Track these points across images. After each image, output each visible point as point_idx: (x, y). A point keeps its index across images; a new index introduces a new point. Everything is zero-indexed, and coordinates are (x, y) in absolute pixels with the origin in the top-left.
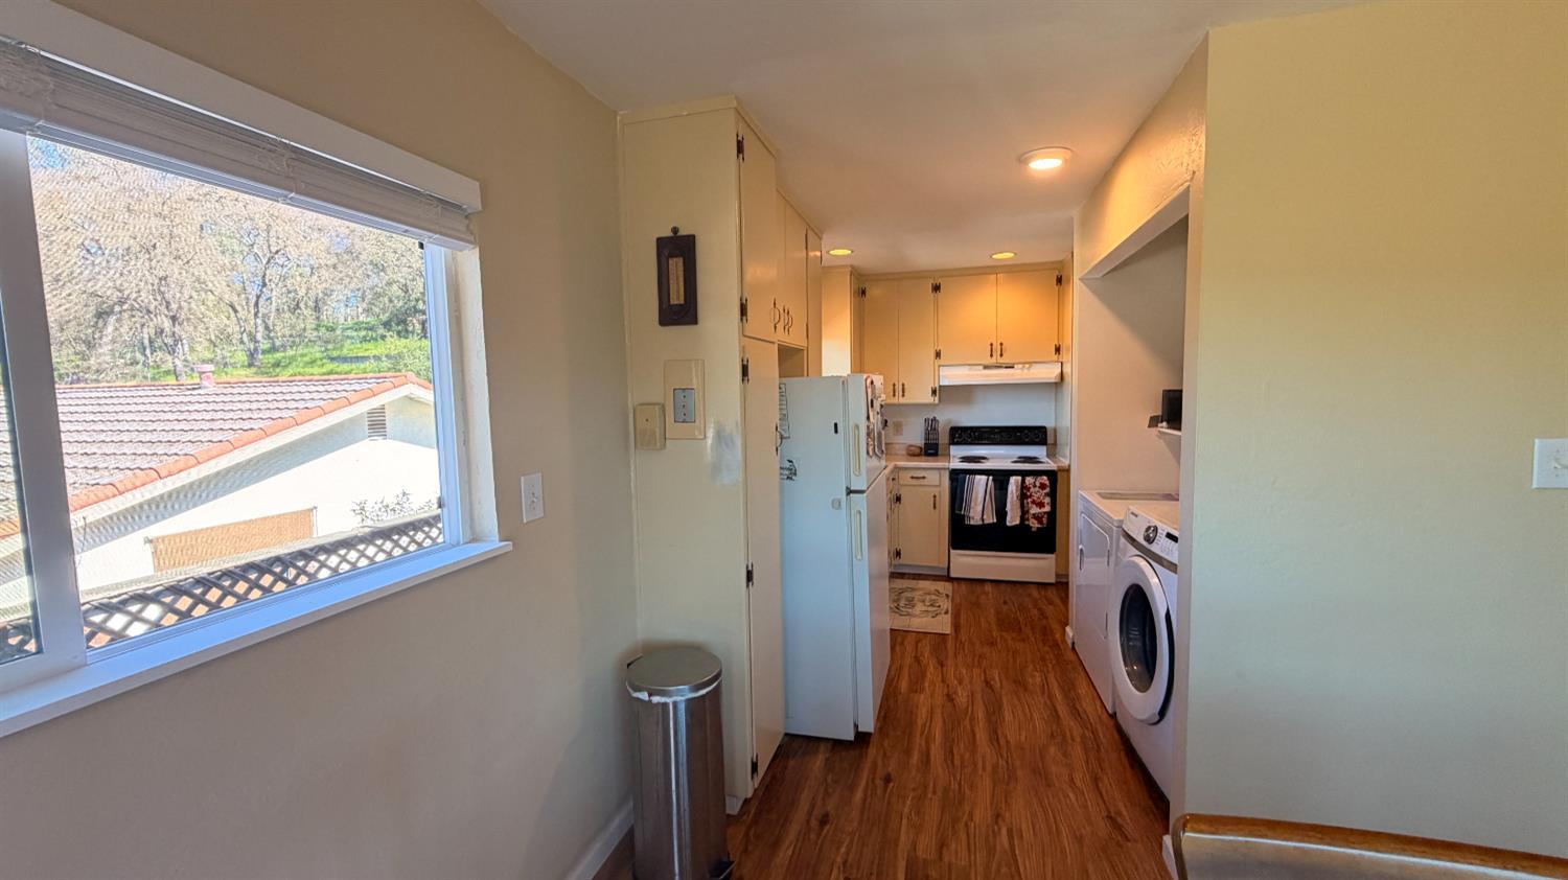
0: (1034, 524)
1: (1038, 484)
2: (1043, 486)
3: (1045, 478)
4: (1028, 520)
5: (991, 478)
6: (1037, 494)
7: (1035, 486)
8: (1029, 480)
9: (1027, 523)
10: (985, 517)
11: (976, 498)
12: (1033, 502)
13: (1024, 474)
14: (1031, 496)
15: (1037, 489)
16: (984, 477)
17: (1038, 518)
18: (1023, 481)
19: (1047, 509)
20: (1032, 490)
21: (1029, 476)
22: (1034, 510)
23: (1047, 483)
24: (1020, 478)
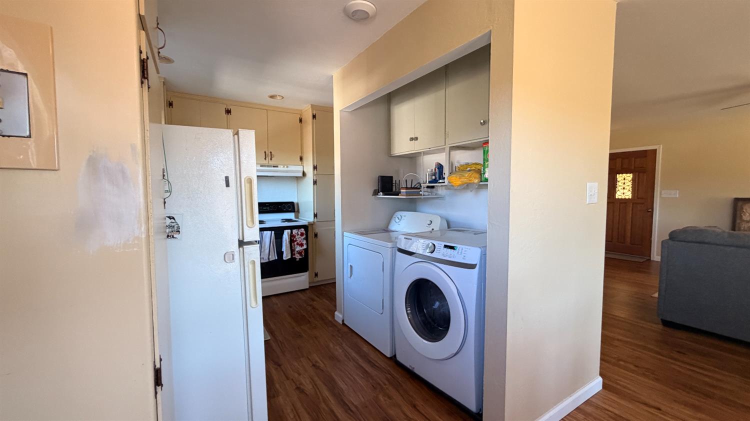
0: (298, 257)
1: (299, 233)
2: (302, 234)
3: (303, 229)
4: (294, 255)
5: (273, 232)
6: (300, 239)
7: (298, 235)
8: (295, 231)
9: (294, 256)
10: (270, 257)
11: (265, 246)
12: (298, 244)
13: (291, 228)
14: (296, 241)
15: (299, 236)
16: (269, 232)
17: (300, 253)
18: (292, 232)
19: (305, 247)
20: (296, 237)
21: (294, 229)
22: (298, 248)
23: (304, 232)
24: (289, 231)
